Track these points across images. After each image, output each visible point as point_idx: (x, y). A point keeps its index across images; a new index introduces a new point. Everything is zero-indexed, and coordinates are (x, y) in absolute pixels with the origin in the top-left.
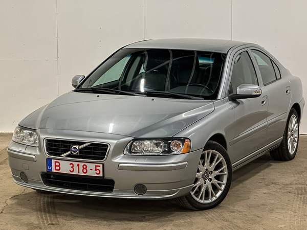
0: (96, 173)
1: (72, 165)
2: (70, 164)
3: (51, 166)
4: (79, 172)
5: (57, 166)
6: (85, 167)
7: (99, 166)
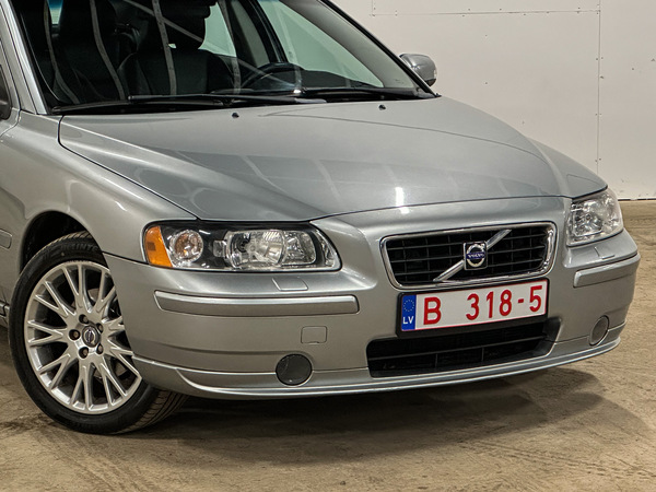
0: (532, 309)
1: (473, 301)
2: (469, 298)
3: (413, 314)
4: (491, 316)
5: (432, 311)
6: (506, 297)
7: (540, 288)
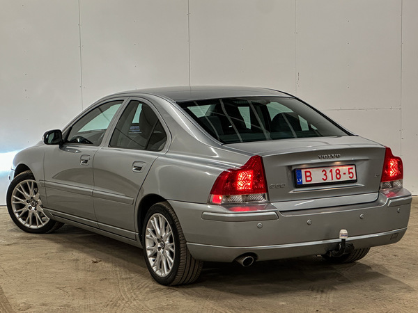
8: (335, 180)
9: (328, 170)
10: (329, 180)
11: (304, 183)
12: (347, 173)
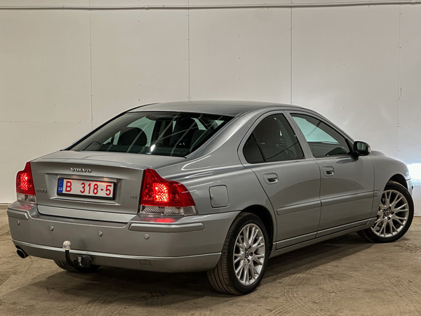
8: (92, 194)
9: (87, 183)
10: (86, 193)
11: (64, 192)
12: (105, 189)
